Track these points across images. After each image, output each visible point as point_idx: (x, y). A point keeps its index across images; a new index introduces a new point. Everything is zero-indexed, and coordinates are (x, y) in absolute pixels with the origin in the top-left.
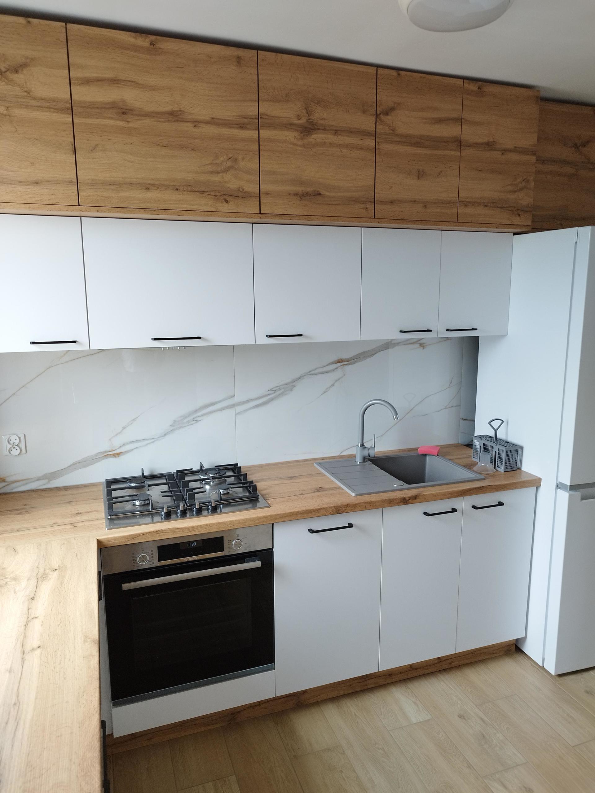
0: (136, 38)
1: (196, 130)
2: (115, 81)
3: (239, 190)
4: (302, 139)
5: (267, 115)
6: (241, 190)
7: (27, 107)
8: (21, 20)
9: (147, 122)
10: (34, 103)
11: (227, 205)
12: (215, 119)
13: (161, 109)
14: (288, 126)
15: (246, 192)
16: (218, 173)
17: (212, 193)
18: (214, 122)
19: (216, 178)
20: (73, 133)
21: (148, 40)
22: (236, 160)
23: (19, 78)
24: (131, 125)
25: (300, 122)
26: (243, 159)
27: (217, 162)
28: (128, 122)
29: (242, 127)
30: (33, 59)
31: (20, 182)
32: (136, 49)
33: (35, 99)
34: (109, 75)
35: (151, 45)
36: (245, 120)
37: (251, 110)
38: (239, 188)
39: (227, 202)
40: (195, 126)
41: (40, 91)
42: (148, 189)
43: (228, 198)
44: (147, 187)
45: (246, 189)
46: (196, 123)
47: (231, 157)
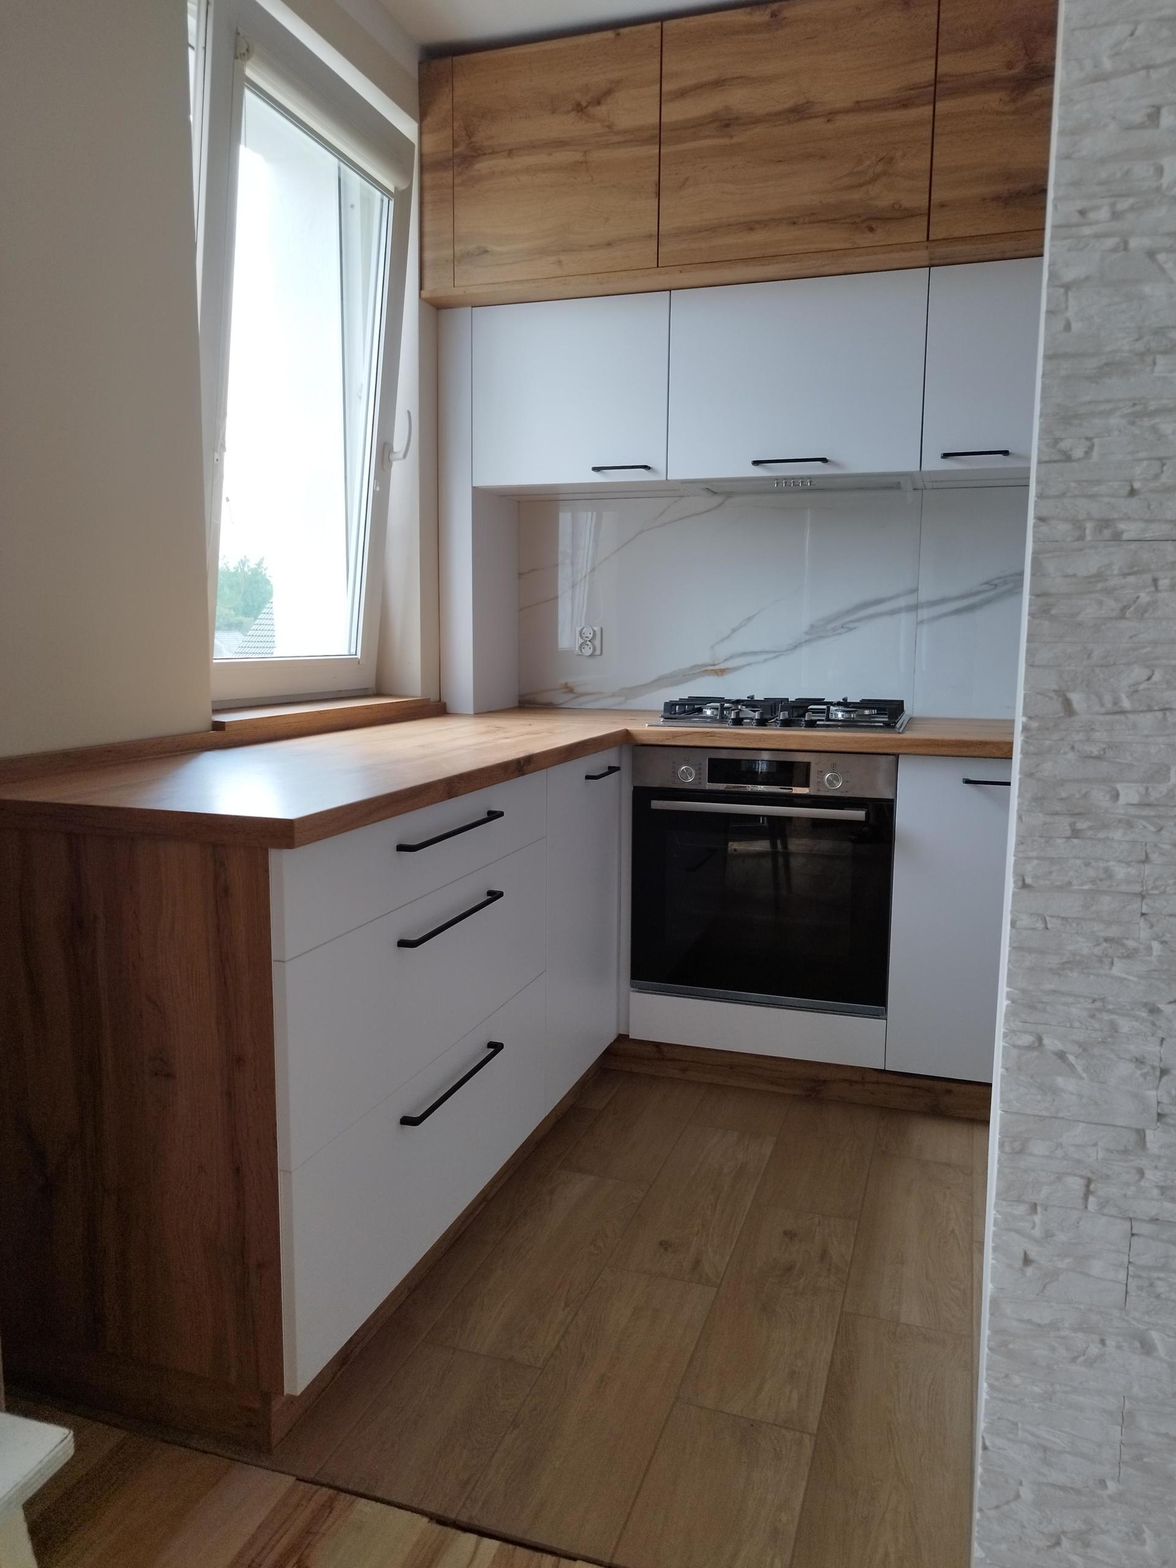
0: (751, 14)
1: (829, 126)
2: (719, 84)
3: (893, 207)
4: (1014, 100)
5: (952, 76)
6: (897, 207)
7: (606, 146)
8: (610, 34)
9: (758, 130)
10: (615, 139)
11: (870, 235)
12: (861, 102)
13: (779, 108)
14: (988, 84)
15: (905, 209)
16: (861, 185)
17: (847, 221)
18: (859, 107)
19: (856, 196)
20: (658, 169)
21: (768, 11)
22: (891, 160)
23: (601, 111)
24: (735, 140)
25: (1012, 72)
26: (904, 156)
27: (860, 168)
28: (731, 137)
29: (905, 104)
30: (619, 82)
31: (590, 246)
32: (751, 29)
33: (617, 133)
34: (712, 76)
35: (772, 17)
36: (912, 92)
37: (924, 72)
38: (894, 204)
39: (871, 229)
40: (829, 121)
41: (625, 120)
42: (752, 229)
43: (874, 224)
44: (750, 226)
45: (906, 204)
46: (831, 115)
47: (884, 157)
